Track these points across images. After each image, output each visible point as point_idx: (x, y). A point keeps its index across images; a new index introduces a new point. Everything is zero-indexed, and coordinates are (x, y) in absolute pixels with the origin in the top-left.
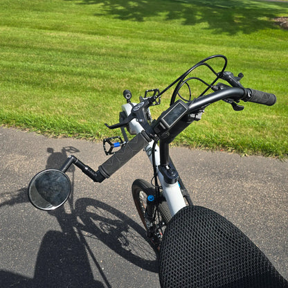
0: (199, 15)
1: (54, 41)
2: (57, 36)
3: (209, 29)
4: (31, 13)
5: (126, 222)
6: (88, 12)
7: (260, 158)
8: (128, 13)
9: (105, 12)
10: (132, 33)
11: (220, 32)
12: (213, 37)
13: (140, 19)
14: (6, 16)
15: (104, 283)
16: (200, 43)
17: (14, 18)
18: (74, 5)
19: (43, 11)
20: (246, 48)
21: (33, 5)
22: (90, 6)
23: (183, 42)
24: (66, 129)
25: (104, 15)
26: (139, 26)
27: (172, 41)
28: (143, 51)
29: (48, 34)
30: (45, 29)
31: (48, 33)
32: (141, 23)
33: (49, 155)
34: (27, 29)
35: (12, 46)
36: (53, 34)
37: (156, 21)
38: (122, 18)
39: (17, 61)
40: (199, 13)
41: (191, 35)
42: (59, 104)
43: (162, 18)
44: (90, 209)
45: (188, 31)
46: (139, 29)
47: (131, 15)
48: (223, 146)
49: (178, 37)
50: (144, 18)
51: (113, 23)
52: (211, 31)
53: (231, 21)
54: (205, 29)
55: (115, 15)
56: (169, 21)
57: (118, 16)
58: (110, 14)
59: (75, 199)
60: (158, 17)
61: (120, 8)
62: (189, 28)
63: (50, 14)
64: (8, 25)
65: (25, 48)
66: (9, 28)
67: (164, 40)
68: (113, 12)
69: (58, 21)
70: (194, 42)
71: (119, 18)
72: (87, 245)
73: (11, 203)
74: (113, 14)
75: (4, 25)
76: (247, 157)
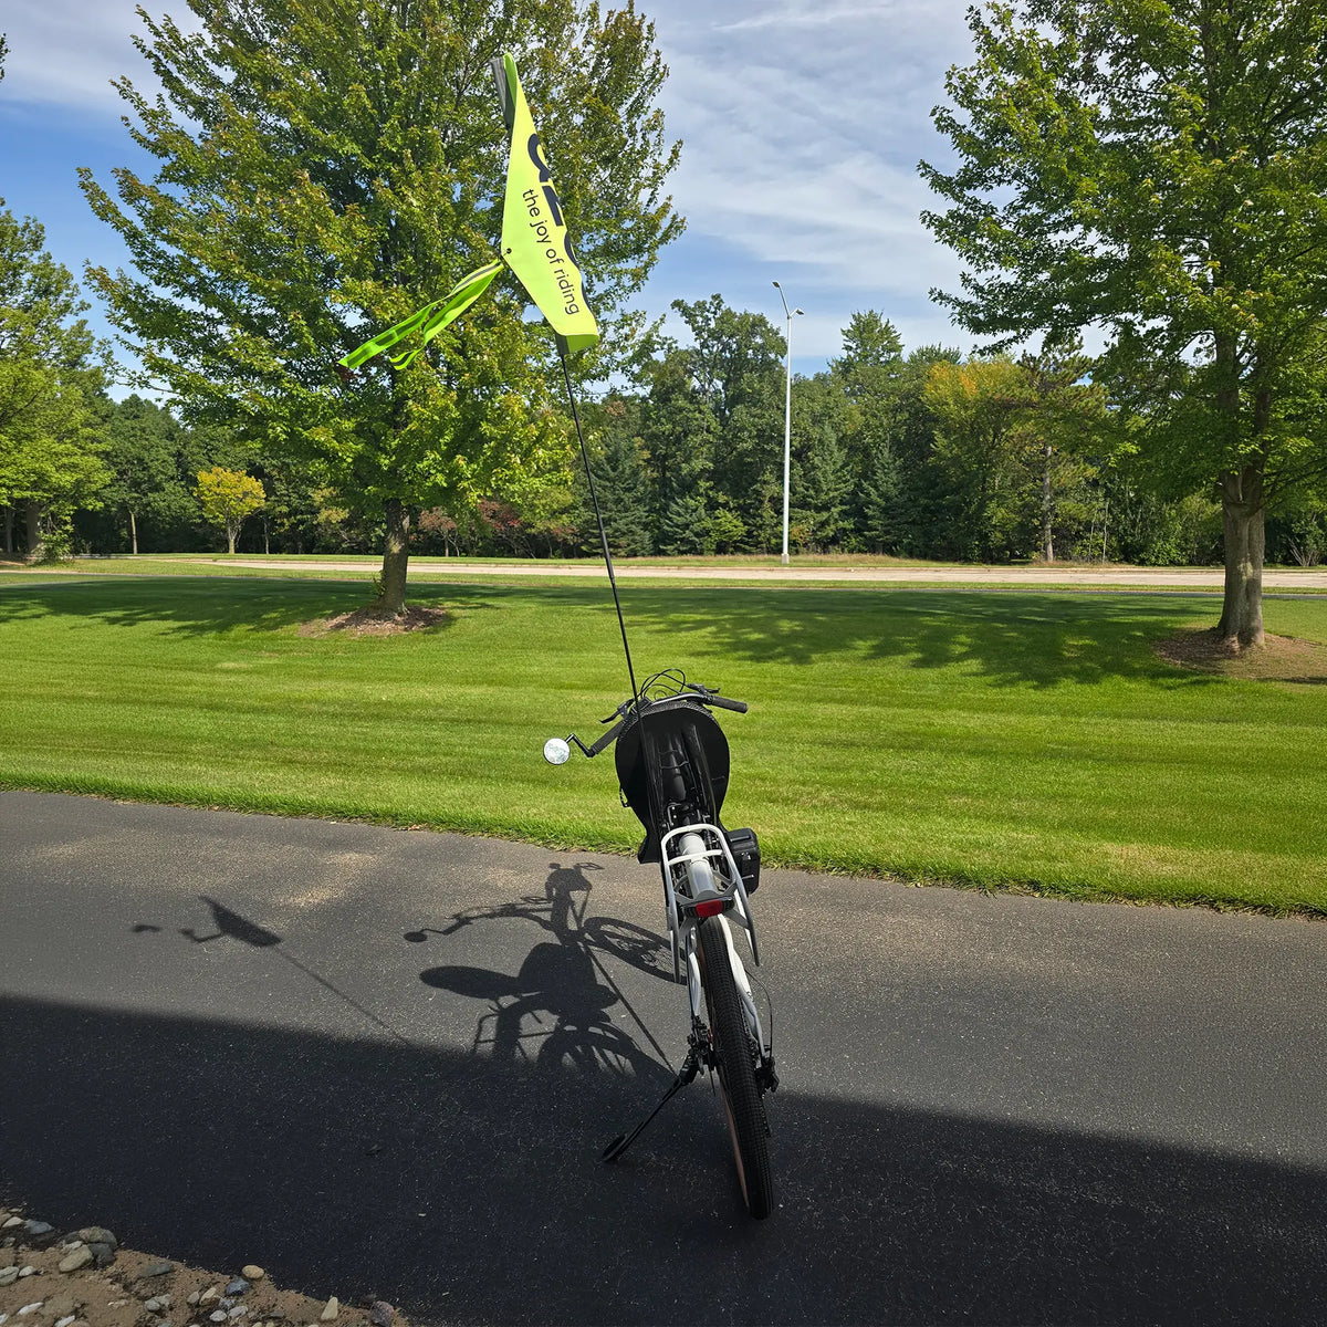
0: (962, 644)
1: (588, 710)
2: (596, 700)
3: (984, 674)
4: (542, 657)
5: (659, 942)
6: (675, 650)
7: (948, 891)
8: (773, 646)
9: (718, 648)
10: (775, 689)
11: (1012, 682)
12: (993, 693)
13: (801, 659)
14: (486, 664)
15: (611, 988)
16: (950, 707)
17: (505, 667)
18: (644, 636)
19: (570, 650)
20: (1080, 716)
21: (550, 639)
22: (683, 634)
23: (905, 705)
24: (585, 836)
25: (714, 653)
26: (797, 674)
27: (877, 703)
28: (790, 725)
29: (576, 698)
30: (571, 687)
31: (576, 695)
32: (802, 669)
33: (551, 871)
34: (530, 689)
35: (497, 723)
36: (587, 696)
37: (845, 660)
38: (758, 659)
39: (506, 748)
40: (963, 638)
41: (934, 691)
42: (580, 807)
43: (861, 653)
44: (608, 928)
45: (926, 682)
46: (796, 680)
47: (779, 649)
48: (876, 870)
49: (894, 695)
50: (814, 657)
51: (733, 670)
52: (989, 679)
53: (1053, 654)
54: (975, 674)
55: (741, 653)
56: (879, 662)
57: (748, 653)
58: (728, 651)
59: (586, 917)
60: (850, 654)
61: (755, 636)
62: (930, 673)
63: (587, 656)
64: (491, 683)
65: (525, 724)
66: (491, 690)
67: (853, 702)
68: (736, 646)
69: (603, 670)
70: (935, 706)
71: (751, 658)
72: (594, 958)
73: (491, 916)
74: (736, 650)
75: (481, 683)
76: (919, 887)
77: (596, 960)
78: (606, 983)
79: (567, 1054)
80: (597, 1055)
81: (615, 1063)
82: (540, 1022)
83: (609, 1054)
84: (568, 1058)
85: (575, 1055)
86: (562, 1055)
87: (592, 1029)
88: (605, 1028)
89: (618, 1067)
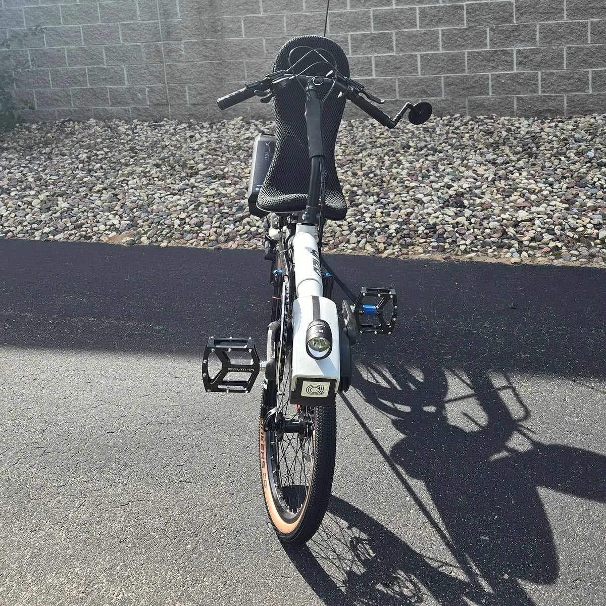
77: (443, 537)
78: (412, 482)
79: (420, 380)
80: (394, 382)
81: (376, 375)
82: (465, 414)
83: (384, 384)
84: (419, 376)
85: (415, 381)
86: (425, 378)
87: (407, 409)
88: (395, 412)
89: (372, 371)
